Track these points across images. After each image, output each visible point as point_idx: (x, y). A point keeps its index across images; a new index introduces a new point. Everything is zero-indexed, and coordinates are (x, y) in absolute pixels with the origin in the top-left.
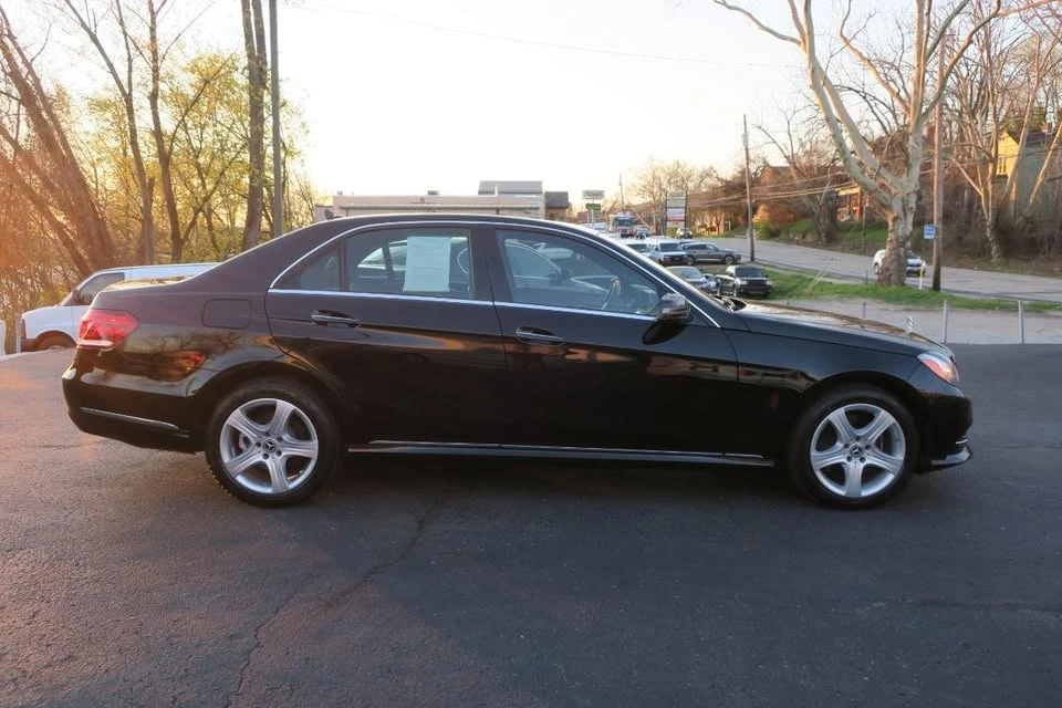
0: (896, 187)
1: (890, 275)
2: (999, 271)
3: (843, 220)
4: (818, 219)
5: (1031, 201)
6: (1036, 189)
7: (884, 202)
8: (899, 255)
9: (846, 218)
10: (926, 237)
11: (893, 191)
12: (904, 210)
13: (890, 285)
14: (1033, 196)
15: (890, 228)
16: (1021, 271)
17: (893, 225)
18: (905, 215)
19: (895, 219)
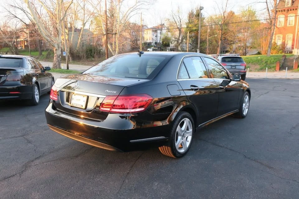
0: (55, 41)
1: (57, 66)
2: (72, 64)
3: (19, 48)
4: (12, 48)
5: (78, 46)
6: (79, 43)
7: (53, 45)
8: (58, 60)
9: (20, 48)
10: (64, 55)
11: (54, 41)
12: (58, 47)
13: (57, 68)
14: (78, 45)
15: (55, 52)
16: (79, 64)
17: (56, 52)
18: (59, 49)
19: (56, 50)
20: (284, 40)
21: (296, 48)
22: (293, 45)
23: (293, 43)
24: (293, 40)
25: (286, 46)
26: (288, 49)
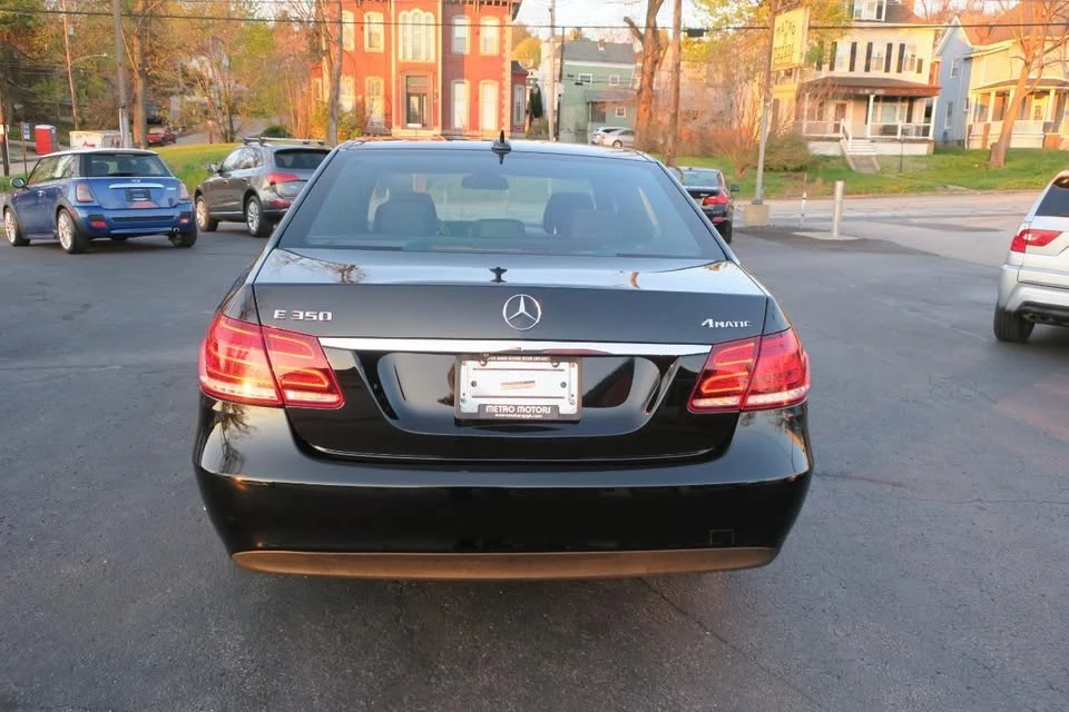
20: (360, 97)
21: (397, 123)
22: (388, 115)
23: (386, 108)
24: (388, 99)
25: (368, 115)
26: (376, 126)
